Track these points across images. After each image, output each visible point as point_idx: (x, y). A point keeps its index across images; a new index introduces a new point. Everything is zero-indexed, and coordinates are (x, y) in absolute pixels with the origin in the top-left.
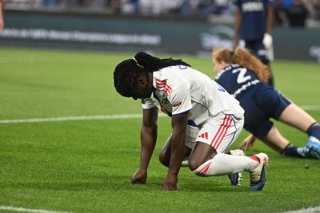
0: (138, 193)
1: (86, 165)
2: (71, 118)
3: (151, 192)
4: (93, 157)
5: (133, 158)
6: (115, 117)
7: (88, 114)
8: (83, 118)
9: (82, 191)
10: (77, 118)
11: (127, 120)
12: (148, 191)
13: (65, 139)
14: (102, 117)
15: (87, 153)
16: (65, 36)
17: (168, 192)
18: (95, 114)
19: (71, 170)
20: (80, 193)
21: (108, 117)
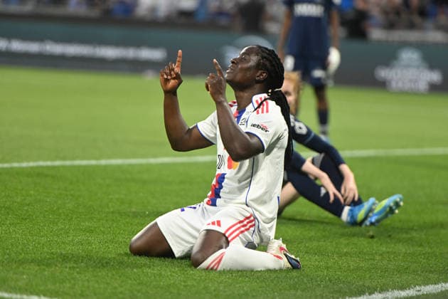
0: (135, 270)
1: (62, 229)
2: (42, 163)
3: (153, 270)
4: (72, 218)
5: (127, 220)
6: (103, 162)
7: (64, 159)
8: (58, 163)
9: (56, 266)
10: (49, 163)
11: (119, 167)
12: (150, 267)
13: (32, 192)
14: (84, 162)
15: (64, 213)
16: (33, 47)
17: (177, 269)
18: (74, 158)
19: (42, 236)
20: (53, 269)
21: (93, 162)
